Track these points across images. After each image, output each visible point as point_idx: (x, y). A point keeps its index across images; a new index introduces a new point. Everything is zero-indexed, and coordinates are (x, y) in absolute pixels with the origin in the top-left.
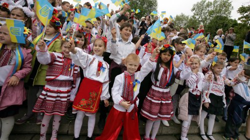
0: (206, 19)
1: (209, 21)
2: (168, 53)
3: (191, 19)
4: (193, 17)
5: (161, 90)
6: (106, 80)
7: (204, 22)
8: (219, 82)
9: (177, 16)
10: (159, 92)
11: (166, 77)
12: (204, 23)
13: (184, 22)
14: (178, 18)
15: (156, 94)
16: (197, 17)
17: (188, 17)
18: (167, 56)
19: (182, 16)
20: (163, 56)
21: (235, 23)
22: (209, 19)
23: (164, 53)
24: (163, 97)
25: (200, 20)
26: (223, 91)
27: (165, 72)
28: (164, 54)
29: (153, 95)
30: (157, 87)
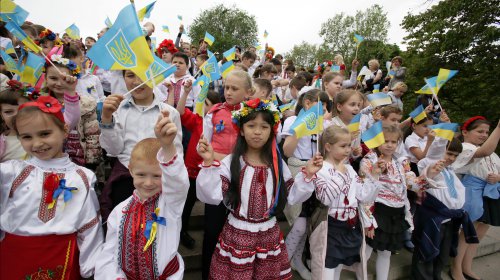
0: (346, 47)
1: (351, 51)
2: (259, 120)
3: (321, 51)
4: (324, 45)
5: (254, 228)
6: (87, 221)
7: (342, 53)
8: (391, 177)
9: (295, 48)
10: (247, 233)
11: (264, 192)
12: (343, 55)
13: (309, 56)
14: (297, 51)
15: (242, 241)
16: (331, 45)
17: (314, 48)
18: (258, 130)
19: (305, 45)
20: (248, 132)
21: (396, 51)
22: (352, 47)
23: (249, 123)
24: (260, 244)
25: (336, 50)
26: (405, 197)
27: (260, 178)
28: (251, 126)
29: (234, 244)
30: (242, 218)
